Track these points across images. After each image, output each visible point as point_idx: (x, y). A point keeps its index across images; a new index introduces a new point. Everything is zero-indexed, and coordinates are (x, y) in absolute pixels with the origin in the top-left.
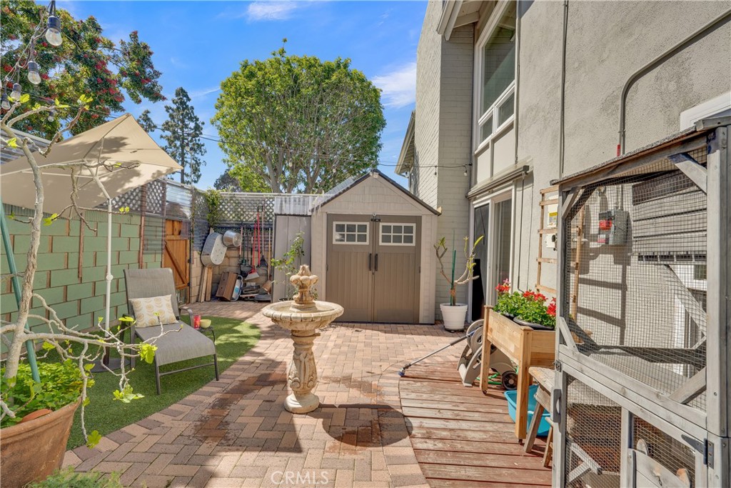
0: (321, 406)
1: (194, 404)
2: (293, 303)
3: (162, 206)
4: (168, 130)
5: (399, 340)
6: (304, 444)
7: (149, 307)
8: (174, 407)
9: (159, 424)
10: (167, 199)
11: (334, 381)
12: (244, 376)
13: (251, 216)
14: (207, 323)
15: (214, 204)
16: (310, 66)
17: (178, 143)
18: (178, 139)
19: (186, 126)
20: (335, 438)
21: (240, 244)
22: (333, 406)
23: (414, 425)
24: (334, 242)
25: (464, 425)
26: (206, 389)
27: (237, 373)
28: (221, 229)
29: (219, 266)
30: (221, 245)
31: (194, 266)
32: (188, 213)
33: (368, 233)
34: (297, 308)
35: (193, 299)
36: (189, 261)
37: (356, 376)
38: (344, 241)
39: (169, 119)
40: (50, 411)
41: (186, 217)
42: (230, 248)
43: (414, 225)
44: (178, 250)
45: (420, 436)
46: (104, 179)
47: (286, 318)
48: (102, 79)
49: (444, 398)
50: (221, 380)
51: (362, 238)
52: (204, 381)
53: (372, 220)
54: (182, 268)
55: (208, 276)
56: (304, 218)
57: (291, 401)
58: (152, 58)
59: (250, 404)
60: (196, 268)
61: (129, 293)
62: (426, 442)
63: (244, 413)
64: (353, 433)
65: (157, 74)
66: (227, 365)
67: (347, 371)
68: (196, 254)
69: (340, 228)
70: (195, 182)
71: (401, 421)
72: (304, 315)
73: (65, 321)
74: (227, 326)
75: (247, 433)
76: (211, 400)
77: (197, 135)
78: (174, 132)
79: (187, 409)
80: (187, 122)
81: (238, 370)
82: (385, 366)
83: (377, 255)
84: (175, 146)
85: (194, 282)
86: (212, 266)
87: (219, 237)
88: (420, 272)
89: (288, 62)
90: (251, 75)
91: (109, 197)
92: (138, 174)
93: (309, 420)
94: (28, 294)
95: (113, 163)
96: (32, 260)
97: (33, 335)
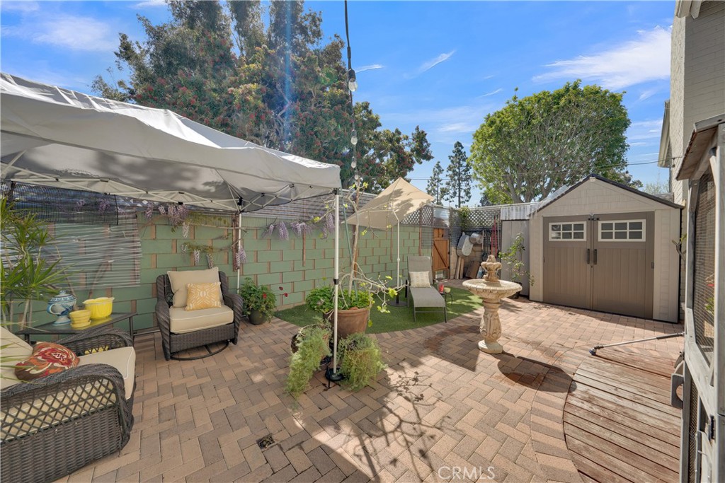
0: (504, 353)
1: (429, 330)
2: (483, 280)
3: (432, 220)
4: (450, 170)
5: (613, 329)
6: (478, 368)
7: (417, 277)
8: (419, 329)
9: (409, 334)
10: (435, 216)
11: (523, 342)
12: (462, 324)
13: (490, 222)
14: (448, 290)
15: (465, 216)
16: (539, 101)
17: (456, 177)
18: (456, 175)
19: (461, 165)
20: (503, 373)
21: (482, 242)
22: (512, 355)
23: (578, 388)
24: (550, 239)
25: (641, 408)
26: (438, 325)
27: (458, 322)
28: (469, 232)
29: (468, 256)
30: (469, 243)
31: (452, 256)
32: (448, 224)
33: (585, 231)
34: (485, 283)
35: (452, 277)
36: (449, 253)
37: (546, 343)
38: (560, 238)
39: (451, 163)
40: (358, 308)
41: (446, 226)
42: (475, 245)
43: (644, 222)
44: (442, 247)
45: (579, 397)
46: (397, 210)
47: (474, 288)
48: (401, 158)
49: (632, 382)
50: (448, 323)
51: (580, 236)
52: (437, 321)
53: (589, 219)
54: (444, 257)
55: (461, 263)
56: (525, 222)
57: (482, 344)
58: (427, 137)
59: (459, 339)
60: (453, 257)
61: (409, 269)
62: (582, 403)
63: (452, 342)
64: (520, 375)
65: (429, 145)
66: (453, 316)
67: (539, 339)
68: (453, 249)
69: (555, 228)
70: (467, 201)
71: (569, 382)
72: (488, 288)
74: (465, 295)
75: (450, 352)
76: (438, 331)
77: (468, 170)
78: (454, 171)
79: (424, 332)
80: (461, 162)
81: (460, 320)
82: (580, 343)
83: (596, 250)
84: (455, 180)
85: (452, 266)
86: (464, 257)
87: (468, 237)
88: (653, 267)
89: (521, 104)
90: (493, 123)
91: (398, 219)
92: (412, 205)
93: (491, 358)
94: (354, 262)
95: (399, 202)
96: (355, 249)
97: (355, 279)
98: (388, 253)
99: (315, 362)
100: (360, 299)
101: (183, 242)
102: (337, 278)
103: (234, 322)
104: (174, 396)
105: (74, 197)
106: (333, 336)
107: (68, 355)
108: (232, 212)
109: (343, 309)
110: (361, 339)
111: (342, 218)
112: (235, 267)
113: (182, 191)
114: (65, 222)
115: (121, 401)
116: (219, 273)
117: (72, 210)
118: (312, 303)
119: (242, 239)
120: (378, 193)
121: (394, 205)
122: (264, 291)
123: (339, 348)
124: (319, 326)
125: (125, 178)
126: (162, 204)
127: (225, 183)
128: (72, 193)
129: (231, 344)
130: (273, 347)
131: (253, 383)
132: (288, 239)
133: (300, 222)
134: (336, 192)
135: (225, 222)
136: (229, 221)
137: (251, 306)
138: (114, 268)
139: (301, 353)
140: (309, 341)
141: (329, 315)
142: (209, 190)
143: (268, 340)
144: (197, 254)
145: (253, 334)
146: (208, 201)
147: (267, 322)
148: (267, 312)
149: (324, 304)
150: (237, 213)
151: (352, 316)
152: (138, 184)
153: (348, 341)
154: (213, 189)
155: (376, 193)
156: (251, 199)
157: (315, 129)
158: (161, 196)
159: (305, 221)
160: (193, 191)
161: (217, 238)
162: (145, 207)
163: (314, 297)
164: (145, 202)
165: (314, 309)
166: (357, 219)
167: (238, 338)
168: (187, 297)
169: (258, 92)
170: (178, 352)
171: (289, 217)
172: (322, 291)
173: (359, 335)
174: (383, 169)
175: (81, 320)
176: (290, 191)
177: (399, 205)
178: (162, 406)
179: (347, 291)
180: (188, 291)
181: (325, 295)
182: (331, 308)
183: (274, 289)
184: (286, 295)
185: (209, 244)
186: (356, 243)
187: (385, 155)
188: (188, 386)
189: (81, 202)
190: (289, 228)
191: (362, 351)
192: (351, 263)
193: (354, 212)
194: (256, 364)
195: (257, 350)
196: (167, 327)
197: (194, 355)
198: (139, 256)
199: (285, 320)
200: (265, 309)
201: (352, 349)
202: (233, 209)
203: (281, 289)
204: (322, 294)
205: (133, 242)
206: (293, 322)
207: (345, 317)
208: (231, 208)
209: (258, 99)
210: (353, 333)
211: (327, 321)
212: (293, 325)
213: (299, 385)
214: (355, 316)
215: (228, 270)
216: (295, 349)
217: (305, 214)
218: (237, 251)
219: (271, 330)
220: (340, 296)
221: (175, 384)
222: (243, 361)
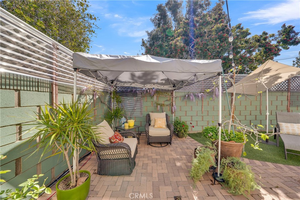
9: (281, 168)
40: (235, 142)
48: (268, 49)
61: (278, 120)
73: (240, 121)
91: (267, 88)
92: (280, 78)
94: (232, 114)
95: (268, 76)
96: (233, 107)
97: (233, 124)
98: (258, 109)
99: (206, 167)
100: (237, 137)
101: (155, 102)
102: (220, 122)
103: (170, 135)
104: (148, 160)
105: (128, 89)
106: (218, 154)
107: (120, 137)
108: (171, 90)
109: (225, 141)
110: (238, 163)
111: (224, 89)
112: (172, 113)
113: (154, 84)
114: (125, 96)
115: (130, 158)
116: (166, 114)
117: (127, 93)
118: (205, 134)
119: (175, 101)
120: (249, 74)
121: (263, 80)
122: (183, 123)
123: (222, 163)
124: (209, 148)
125: (138, 81)
126: (149, 89)
127: (168, 79)
128: (127, 88)
129: (169, 144)
130: (186, 150)
131: (176, 166)
132: (194, 101)
133: (200, 93)
134: (219, 74)
135: (168, 94)
136: (170, 94)
137: (178, 129)
138: (137, 110)
139: (198, 160)
140: (203, 155)
141: (215, 142)
142: (162, 82)
143: (184, 146)
144: (159, 106)
145: (178, 142)
146: (162, 86)
147: (184, 138)
148: (184, 133)
149: (212, 136)
150: (173, 91)
151: (231, 146)
152: (142, 83)
153: (228, 161)
154: (164, 82)
155: (247, 74)
156: (178, 84)
157: (208, 47)
158: (148, 86)
159: (203, 92)
160: (157, 83)
161: (166, 101)
162: (144, 91)
163: (206, 131)
164: (144, 89)
165: (206, 137)
166: (235, 89)
167: (172, 142)
168: (155, 123)
169: (181, 39)
170: (151, 143)
171: (195, 91)
172: (211, 128)
173: (236, 159)
174: (252, 59)
175: (126, 126)
176: (194, 78)
177: (267, 78)
178: (144, 162)
179: (227, 131)
180: (155, 120)
181: (213, 131)
182: (217, 139)
183: (188, 123)
184: (193, 127)
185: (163, 103)
186: (234, 103)
187: (253, 51)
188: (153, 158)
189: (129, 90)
190: (195, 96)
191: (239, 171)
192: (230, 115)
193: (232, 85)
194: (178, 156)
195: (179, 150)
196: (148, 133)
197: (156, 145)
198: (143, 107)
199: (193, 138)
200: (183, 132)
201: (230, 167)
202: (172, 89)
203: (191, 123)
204: (211, 130)
205: (141, 102)
206: (196, 140)
207: (226, 146)
208: (170, 89)
209: (181, 42)
210: (232, 156)
211: (214, 146)
212: (196, 142)
213: (197, 176)
214: (233, 147)
215: (169, 113)
216: (196, 157)
217: (203, 89)
218: (173, 106)
219: (186, 142)
220: (223, 133)
221: (149, 155)
222: (173, 153)
